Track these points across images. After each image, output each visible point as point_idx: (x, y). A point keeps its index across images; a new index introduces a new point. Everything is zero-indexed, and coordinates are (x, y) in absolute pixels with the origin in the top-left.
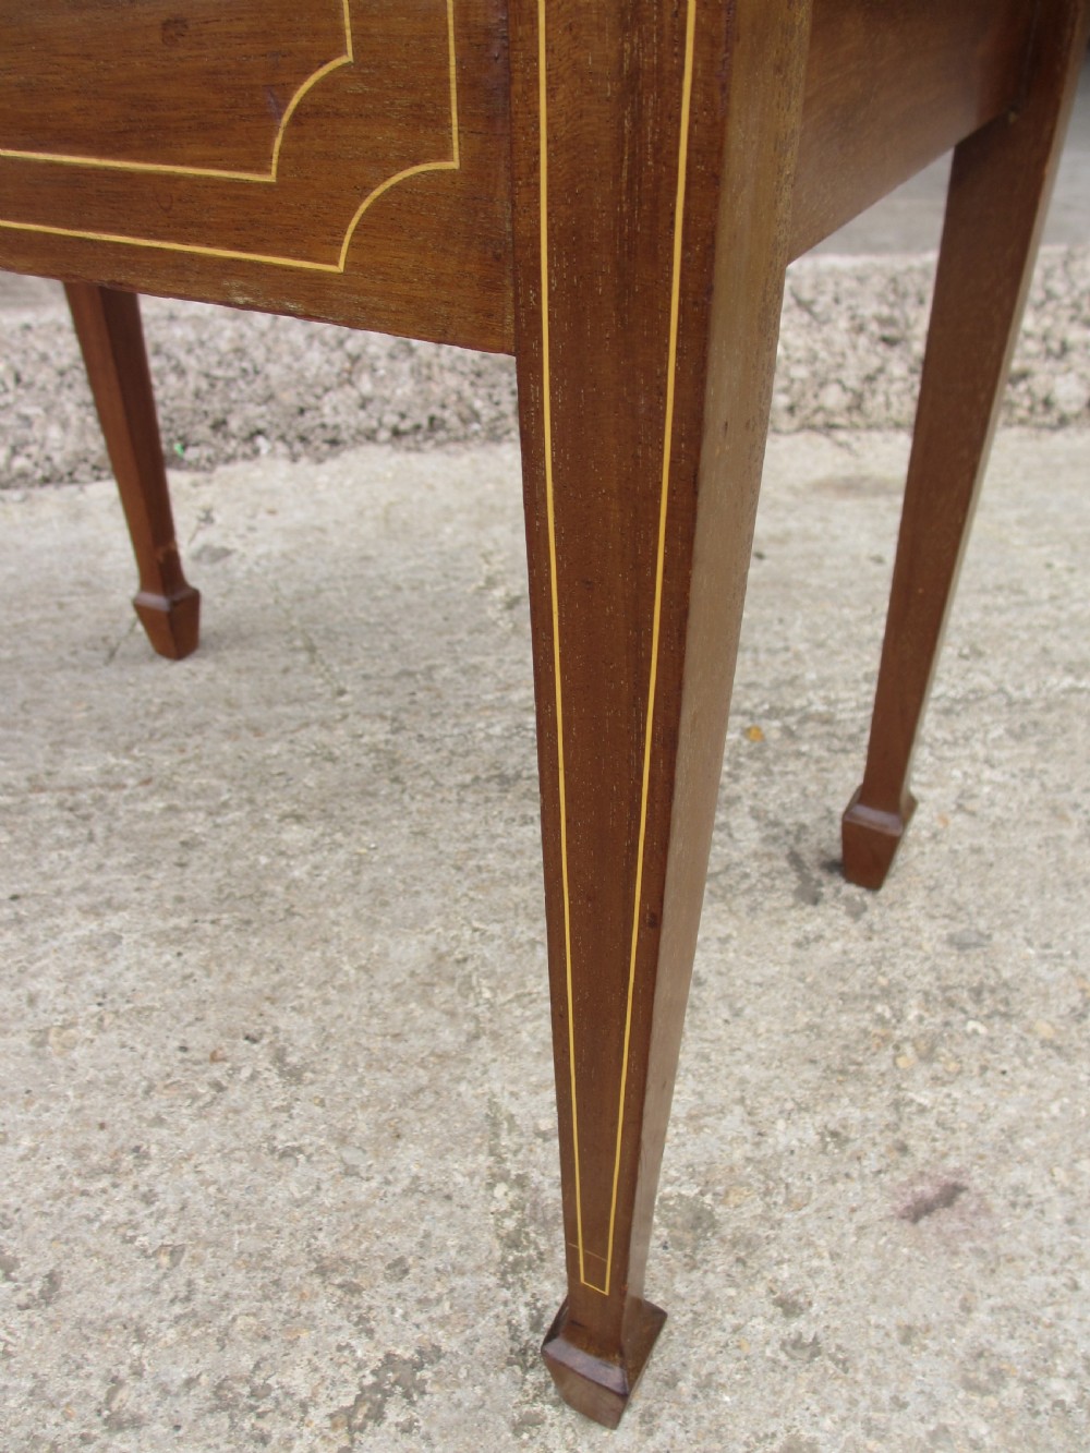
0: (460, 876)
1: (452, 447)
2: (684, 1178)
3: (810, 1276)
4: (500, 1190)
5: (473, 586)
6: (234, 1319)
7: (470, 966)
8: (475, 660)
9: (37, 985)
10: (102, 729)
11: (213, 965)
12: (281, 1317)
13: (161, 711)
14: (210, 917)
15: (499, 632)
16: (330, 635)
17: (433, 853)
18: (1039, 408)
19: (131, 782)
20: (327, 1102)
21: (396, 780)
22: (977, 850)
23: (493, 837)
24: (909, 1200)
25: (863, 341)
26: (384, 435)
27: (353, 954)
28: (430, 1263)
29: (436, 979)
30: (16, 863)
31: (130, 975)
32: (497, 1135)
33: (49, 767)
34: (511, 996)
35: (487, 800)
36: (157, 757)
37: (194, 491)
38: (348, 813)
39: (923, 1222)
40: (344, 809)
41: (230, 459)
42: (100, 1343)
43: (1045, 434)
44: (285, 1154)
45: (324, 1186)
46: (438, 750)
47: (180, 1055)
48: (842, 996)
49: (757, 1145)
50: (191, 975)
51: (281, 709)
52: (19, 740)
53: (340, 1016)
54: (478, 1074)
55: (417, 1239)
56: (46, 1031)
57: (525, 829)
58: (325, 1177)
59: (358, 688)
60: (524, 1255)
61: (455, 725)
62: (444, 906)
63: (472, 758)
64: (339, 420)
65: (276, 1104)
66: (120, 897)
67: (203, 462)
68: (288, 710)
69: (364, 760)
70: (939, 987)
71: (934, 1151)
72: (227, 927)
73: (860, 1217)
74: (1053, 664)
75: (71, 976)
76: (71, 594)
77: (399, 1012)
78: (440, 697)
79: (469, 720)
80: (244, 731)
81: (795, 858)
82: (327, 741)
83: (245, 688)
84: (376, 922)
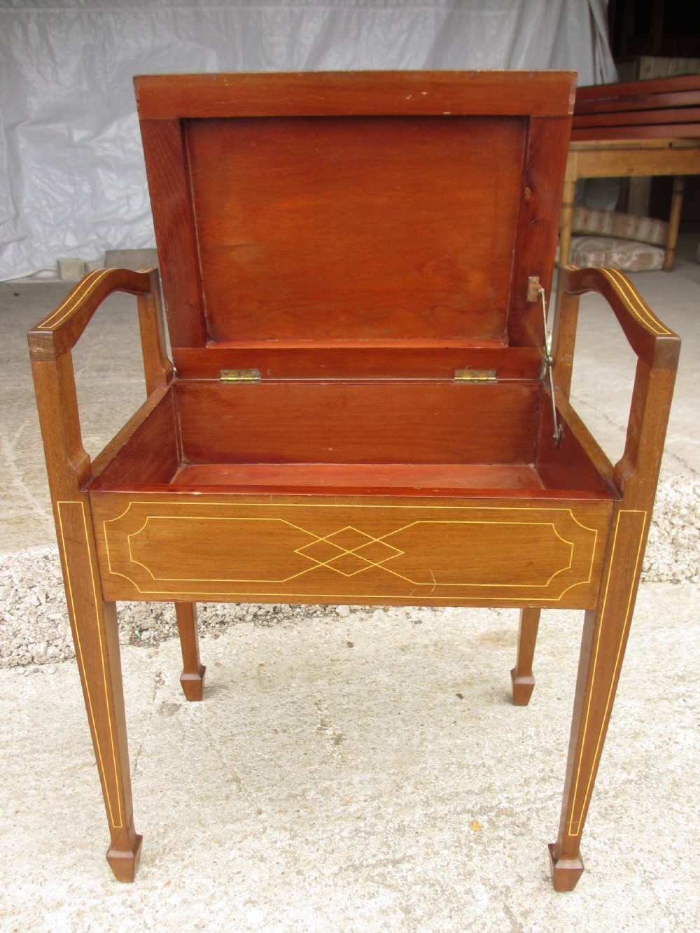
1: (286, 622)
5: (316, 728)
8: (327, 784)
13: (166, 832)
15: (335, 762)
16: (245, 769)
21: (299, 873)
23: (356, 909)
26: (249, 618)
35: (349, 883)
37: (150, 661)
38: (278, 898)
40: (276, 895)
46: (318, 849)
51: (230, 826)
57: (371, 902)
59: (268, 809)
61: (324, 832)
63: (336, 854)
64: (225, 611)
67: (152, 641)
68: (234, 827)
69: (280, 860)
78: (312, 812)
79: (330, 827)
80: (213, 844)
81: (507, 910)
82: (258, 847)
83: (207, 812)
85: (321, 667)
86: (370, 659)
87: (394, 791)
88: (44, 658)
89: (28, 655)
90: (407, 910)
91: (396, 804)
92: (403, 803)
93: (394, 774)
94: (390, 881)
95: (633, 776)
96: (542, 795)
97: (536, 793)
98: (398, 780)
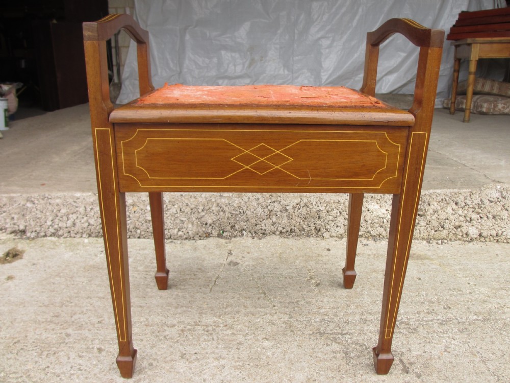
0: (312, 358)
1: (296, 238)
5: (307, 279)
7: (317, 382)
8: (310, 300)
9: (205, 377)
10: (212, 310)
11: (250, 376)
13: (227, 307)
14: (247, 363)
15: (315, 293)
16: (269, 290)
17: (304, 352)
18: (465, 236)
19: (221, 325)
21: (292, 331)
22: (451, 363)
23: (319, 349)
26: (278, 233)
27: (286, 376)
30: (195, 344)
31: (229, 376)
33: (199, 319)
35: (317, 339)
36: (227, 319)
37: (226, 245)
38: (280, 339)
41: (235, 237)
43: (467, 243)
46: (302, 324)
50: (244, 378)
51: (259, 309)
52: (190, 311)
57: (328, 347)
59: (279, 305)
61: (306, 318)
62: (308, 366)
63: (311, 327)
64: (266, 228)
66: (223, 356)
67: (228, 237)
68: (261, 310)
69: (282, 325)
72: (252, 366)
74: (471, 312)
75: (214, 375)
76: (197, 272)
78: (301, 309)
79: (310, 316)
80: (250, 314)
81: (401, 361)
82: (272, 319)
83: (248, 302)
84: (291, 368)
85: (312, 257)
86: (338, 257)
87: (345, 307)
88: (176, 236)
89: (169, 234)
90: (346, 353)
91: (345, 312)
92: (349, 312)
93: (346, 300)
94: (338, 341)
95: (480, 318)
96: (426, 319)
97: (423, 318)
98: (348, 303)
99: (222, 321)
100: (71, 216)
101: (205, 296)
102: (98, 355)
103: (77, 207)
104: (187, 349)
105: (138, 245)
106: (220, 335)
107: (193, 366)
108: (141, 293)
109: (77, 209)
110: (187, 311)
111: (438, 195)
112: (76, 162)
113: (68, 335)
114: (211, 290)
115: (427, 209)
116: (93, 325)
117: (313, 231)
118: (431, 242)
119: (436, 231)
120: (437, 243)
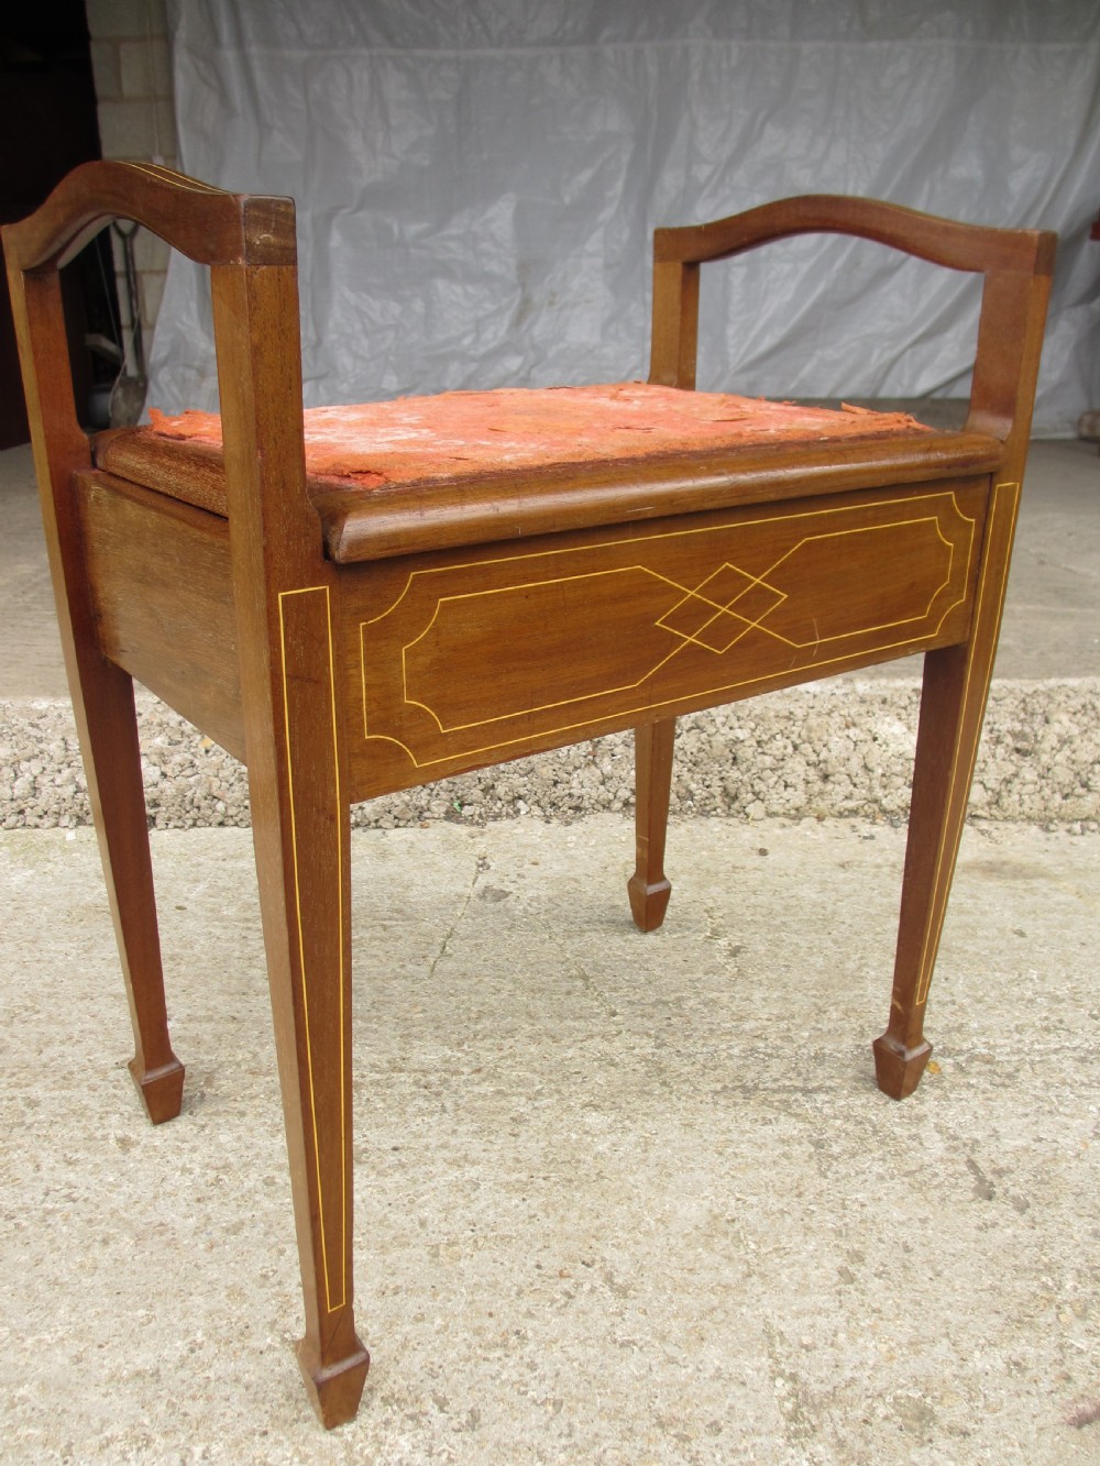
0: (721, 1159)
2: (911, 1385)
3: (1006, 1457)
4: (779, 1382)
5: (703, 935)
6: (605, 1451)
7: (737, 1226)
8: (713, 995)
9: (425, 1213)
10: (437, 1028)
11: (550, 1209)
12: (637, 1452)
13: (479, 1017)
14: (542, 1175)
15: (728, 975)
16: (596, 967)
17: (700, 1141)
19: (466, 1070)
20: (648, 1312)
21: (664, 1083)
23: (743, 1132)
24: (1074, 1413)
25: (1000, 750)
26: (617, 805)
27: (651, 1210)
28: (737, 1425)
29: (714, 1233)
30: (392, 1124)
31: (491, 1212)
32: (772, 1345)
33: (402, 1053)
34: (771, 1249)
35: (735, 1104)
36: (481, 1052)
37: (471, 841)
38: (631, 1106)
39: (1086, 1429)
40: (628, 1103)
41: (496, 817)
42: (514, 1458)
44: (622, 1345)
45: (654, 1369)
46: (693, 1064)
47: (537, 1271)
48: (1016, 1268)
49: (961, 1366)
50: (535, 1216)
51: (569, 1023)
52: (376, 1031)
53: (649, 1253)
54: (753, 1301)
55: (726, 1409)
56: (437, 1246)
57: (766, 1128)
58: (653, 1362)
59: (627, 1011)
60: (801, 1426)
61: (703, 1045)
62: (713, 1180)
63: (719, 1071)
64: (584, 791)
65: (611, 1310)
66: (473, 1155)
67: (476, 818)
68: (575, 1024)
69: (638, 1067)
70: (1088, 1267)
71: (1091, 1381)
72: (556, 1183)
73: (1040, 1422)
75: (448, 1209)
76: (390, 919)
77: (691, 1254)
78: (689, 1022)
79: (713, 1041)
80: (544, 1038)
81: (972, 1164)
82: (608, 1050)
83: (540, 1004)
84: (665, 1188)
85: (717, 873)
86: (790, 872)
87: (813, 1014)
90: (818, 1144)
91: (814, 1028)
92: (825, 1029)
93: (814, 996)
94: (795, 1109)
96: (1042, 1047)
97: (1032, 1043)
98: (820, 1003)
99: (466, 1059)
100: (24, 765)
101: (417, 987)
102: (119, 1156)
103: (40, 740)
104: (371, 1137)
105: (219, 846)
106: (462, 1097)
107: (388, 1183)
108: (234, 982)
109: (42, 746)
110: (367, 1029)
111: (1071, 694)
112: (28, 609)
113: (33, 1104)
114: (432, 970)
115: (1040, 733)
116: (104, 1073)
117: (718, 799)
118: (1052, 827)
119: (1066, 797)
120: (1069, 831)
